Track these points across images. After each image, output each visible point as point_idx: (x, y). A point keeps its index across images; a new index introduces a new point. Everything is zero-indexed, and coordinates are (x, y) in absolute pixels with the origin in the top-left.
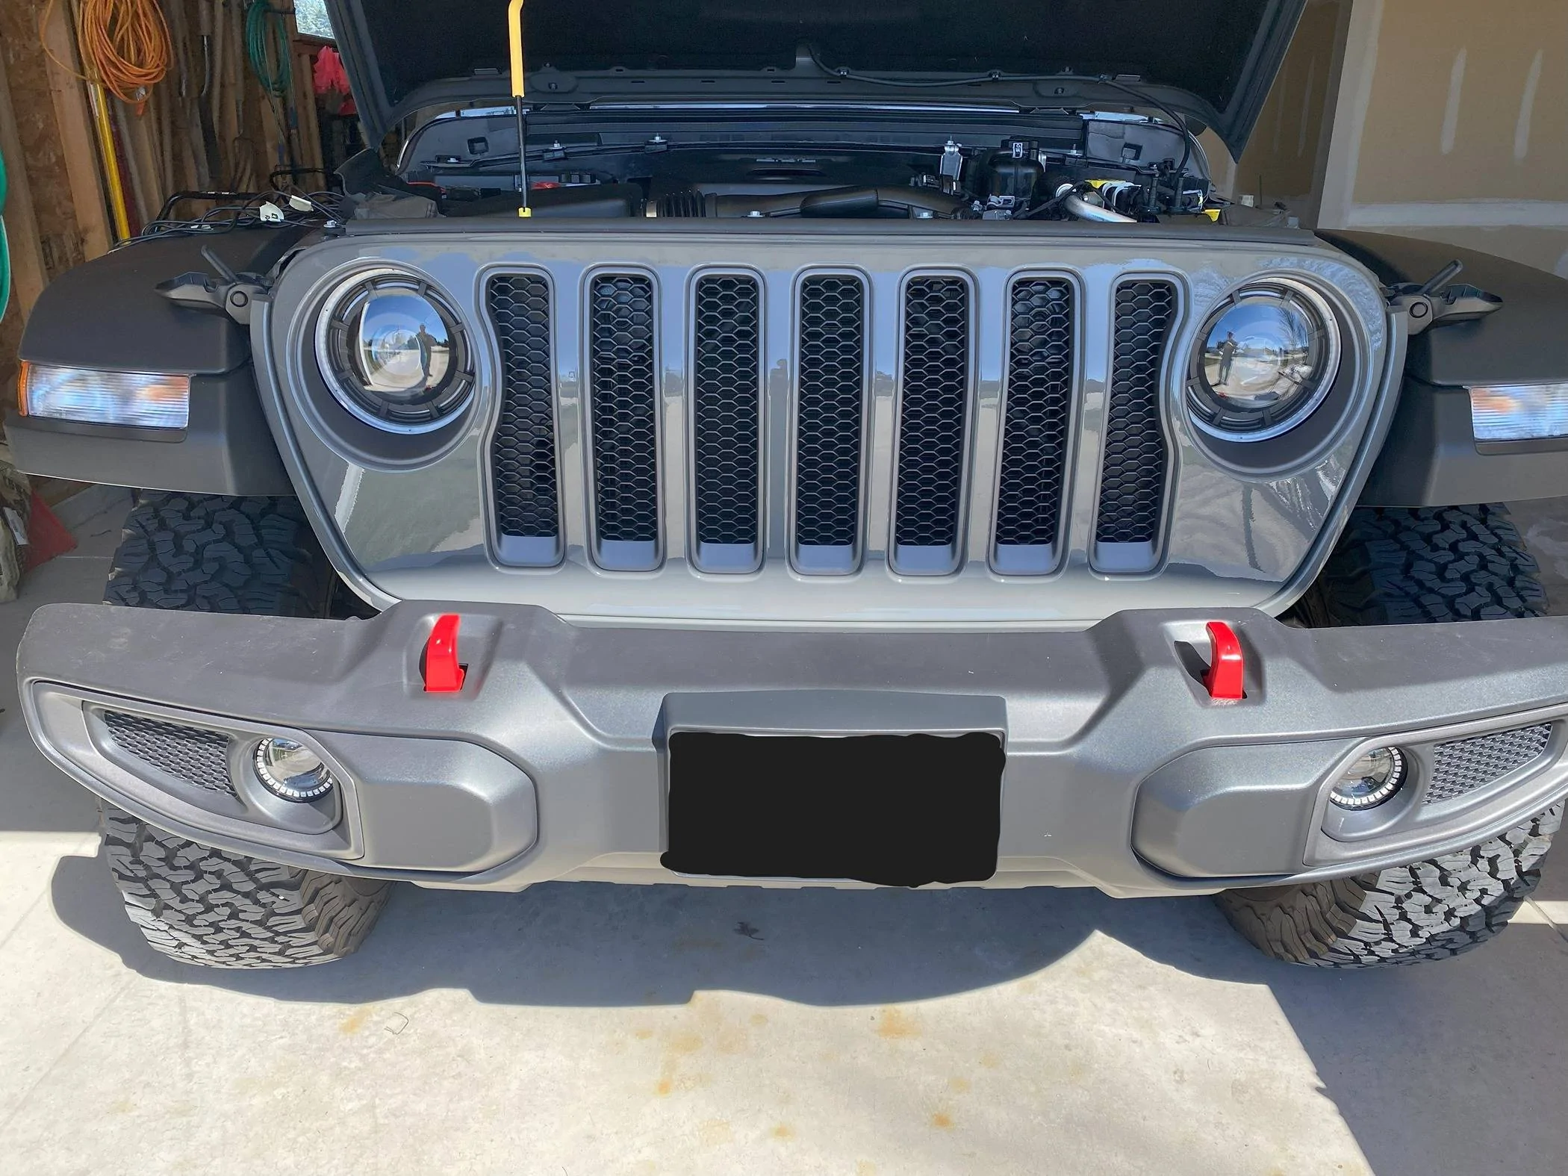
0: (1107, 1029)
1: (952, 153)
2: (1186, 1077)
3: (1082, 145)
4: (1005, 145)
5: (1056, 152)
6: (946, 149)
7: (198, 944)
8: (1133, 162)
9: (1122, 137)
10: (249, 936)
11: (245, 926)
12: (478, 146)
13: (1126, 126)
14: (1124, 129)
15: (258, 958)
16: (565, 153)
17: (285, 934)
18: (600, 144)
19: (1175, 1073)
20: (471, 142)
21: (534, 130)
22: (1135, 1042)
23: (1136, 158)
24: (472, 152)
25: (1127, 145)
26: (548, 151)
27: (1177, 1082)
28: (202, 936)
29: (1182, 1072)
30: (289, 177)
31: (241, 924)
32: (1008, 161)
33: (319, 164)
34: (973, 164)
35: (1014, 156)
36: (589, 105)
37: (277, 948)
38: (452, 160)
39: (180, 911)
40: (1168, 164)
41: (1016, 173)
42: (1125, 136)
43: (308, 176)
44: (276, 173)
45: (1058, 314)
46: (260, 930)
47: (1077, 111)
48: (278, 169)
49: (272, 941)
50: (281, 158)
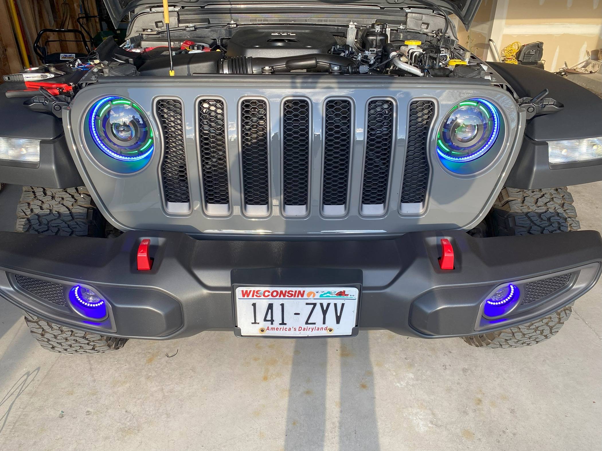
0: (419, 352)
1: (352, 28)
2: (447, 367)
3: (405, 23)
4: (373, 26)
5: (395, 27)
6: (350, 26)
7: (60, 346)
8: (425, 30)
9: (421, 20)
10: (79, 343)
11: (78, 339)
12: (160, 24)
13: (423, 15)
14: (422, 17)
15: (84, 351)
16: (195, 28)
17: (93, 341)
18: (209, 23)
19: (443, 366)
20: (156, 23)
21: (181, 17)
22: (429, 356)
23: (427, 28)
24: (157, 27)
25: (423, 23)
26: (188, 27)
27: (444, 369)
28: (61, 343)
29: (446, 366)
30: (85, 19)
31: (76, 338)
32: (373, 34)
33: (96, 14)
34: (360, 33)
35: (376, 32)
36: (204, 6)
37: (91, 347)
38: (149, 30)
39: (52, 334)
40: (440, 31)
41: (376, 40)
42: (423, 19)
43: (92, 19)
44: (79, 18)
45: (387, 114)
46: (83, 340)
47: (404, 8)
48: (80, 16)
49: (88, 344)
50: (81, 10)
